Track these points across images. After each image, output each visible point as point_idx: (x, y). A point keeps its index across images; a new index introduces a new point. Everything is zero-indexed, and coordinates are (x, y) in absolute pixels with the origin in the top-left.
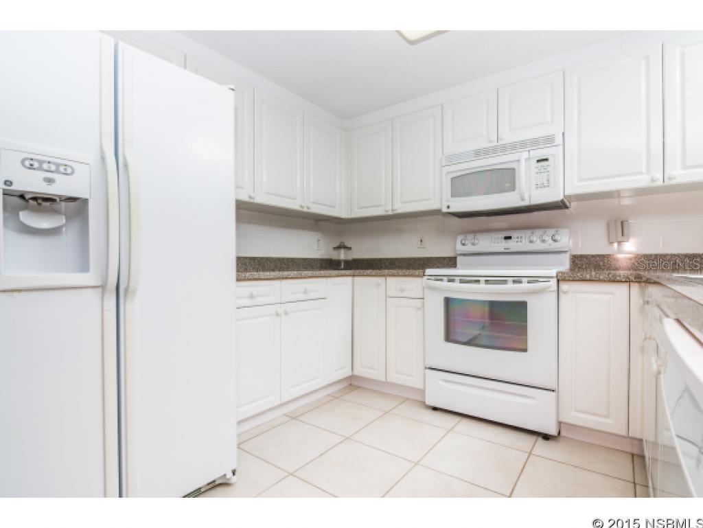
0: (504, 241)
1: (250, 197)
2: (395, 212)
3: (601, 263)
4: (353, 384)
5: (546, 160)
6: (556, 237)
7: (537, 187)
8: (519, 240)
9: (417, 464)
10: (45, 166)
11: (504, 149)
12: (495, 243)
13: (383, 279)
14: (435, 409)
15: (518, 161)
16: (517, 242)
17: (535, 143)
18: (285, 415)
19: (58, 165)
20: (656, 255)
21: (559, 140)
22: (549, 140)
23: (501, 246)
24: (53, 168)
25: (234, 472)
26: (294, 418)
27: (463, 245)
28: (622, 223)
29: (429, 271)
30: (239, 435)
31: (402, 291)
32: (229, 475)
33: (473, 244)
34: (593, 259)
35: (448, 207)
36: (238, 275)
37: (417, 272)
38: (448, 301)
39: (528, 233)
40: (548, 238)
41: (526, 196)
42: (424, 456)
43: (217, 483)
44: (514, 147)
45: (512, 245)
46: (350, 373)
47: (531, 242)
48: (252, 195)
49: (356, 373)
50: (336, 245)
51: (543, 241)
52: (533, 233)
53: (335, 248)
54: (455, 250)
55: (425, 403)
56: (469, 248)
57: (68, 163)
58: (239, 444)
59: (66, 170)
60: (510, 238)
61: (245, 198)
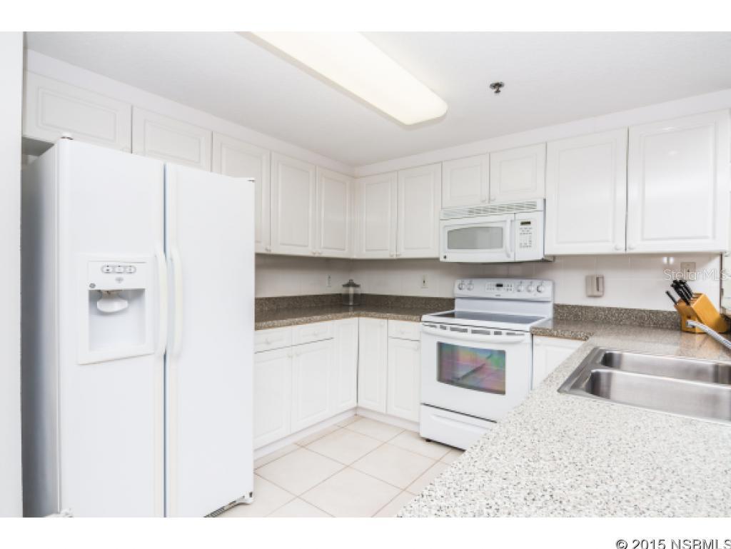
0: (496, 288)
1: (267, 250)
2: (398, 257)
3: (580, 314)
4: (358, 414)
5: (529, 223)
6: (540, 289)
7: (521, 246)
8: (510, 288)
9: (404, 490)
10: (117, 269)
11: (493, 210)
12: (488, 289)
13: (386, 321)
14: (428, 440)
15: (505, 221)
16: (507, 290)
17: (520, 207)
18: (296, 444)
19: (125, 267)
20: (626, 309)
21: (540, 206)
22: (532, 206)
23: (495, 292)
24: (122, 270)
25: (251, 494)
26: (302, 447)
27: (460, 289)
28: (598, 279)
29: (425, 317)
30: (255, 461)
31: (403, 333)
32: (247, 496)
33: (469, 289)
34: (573, 309)
35: (445, 257)
36: (256, 326)
37: (415, 318)
38: (441, 346)
39: (517, 282)
40: (533, 288)
41: (512, 255)
42: (411, 484)
43: (237, 503)
44: (502, 209)
45: (503, 293)
46: (355, 405)
47: (519, 291)
48: (268, 248)
49: (360, 404)
50: (346, 282)
51: (529, 291)
52: (521, 283)
53: (344, 286)
54: (453, 294)
55: (419, 434)
56: (465, 293)
57: (131, 265)
58: (255, 469)
59: (130, 270)
60: (499, 286)
61: (263, 251)
